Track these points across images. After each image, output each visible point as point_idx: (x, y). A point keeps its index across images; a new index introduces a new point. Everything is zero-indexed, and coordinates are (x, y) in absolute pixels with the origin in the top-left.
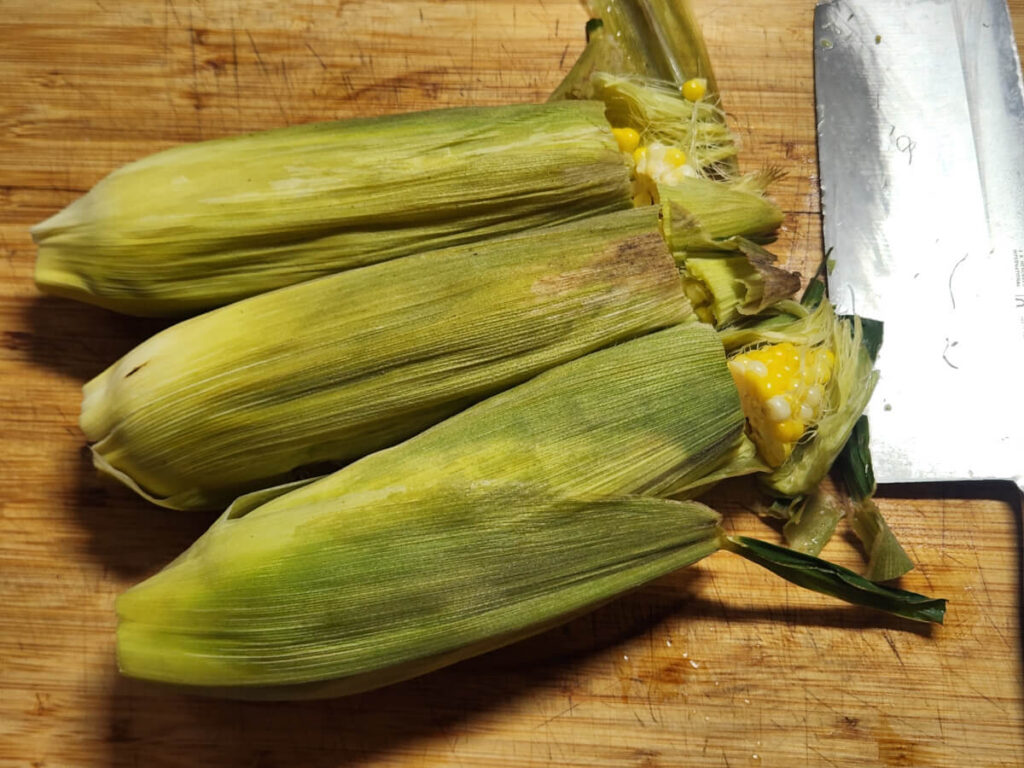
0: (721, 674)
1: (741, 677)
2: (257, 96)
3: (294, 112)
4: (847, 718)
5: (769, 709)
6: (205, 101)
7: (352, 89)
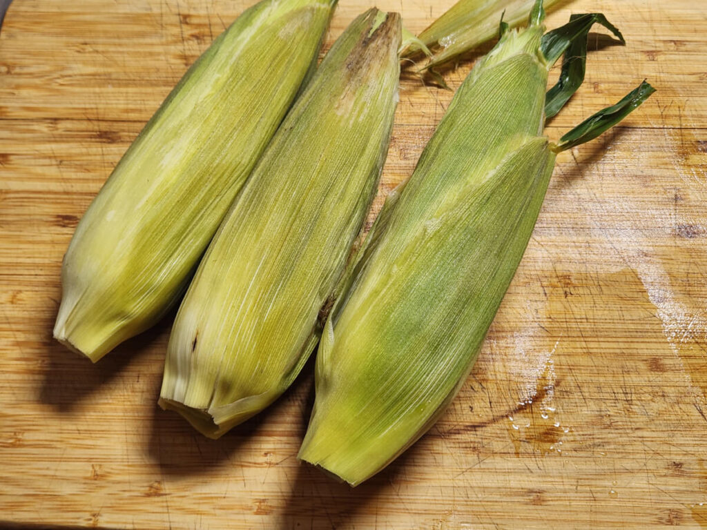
0: (583, 435)
1: (598, 437)
4: (674, 463)
5: (619, 458)
6: (191, 61)
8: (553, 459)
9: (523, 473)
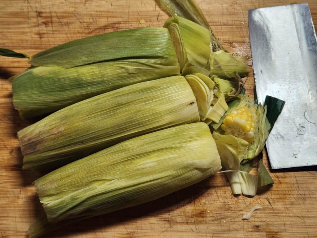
0: (217, 214)
1: (223, 214)
2: (59, 33)
3: (72, 38)
4: (256, 225)
5: (232, 224)
6: (43, 36)
7: (90, 30)
8: (203, 225)
9: (189, 231)
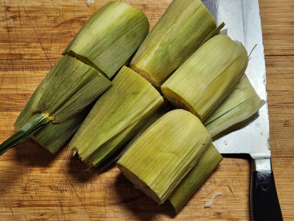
2: (27, 27)
3: (39, 32)
4: (218, 213)
5: (194, 211)
6: (10, 30)
7: (57, 23)
